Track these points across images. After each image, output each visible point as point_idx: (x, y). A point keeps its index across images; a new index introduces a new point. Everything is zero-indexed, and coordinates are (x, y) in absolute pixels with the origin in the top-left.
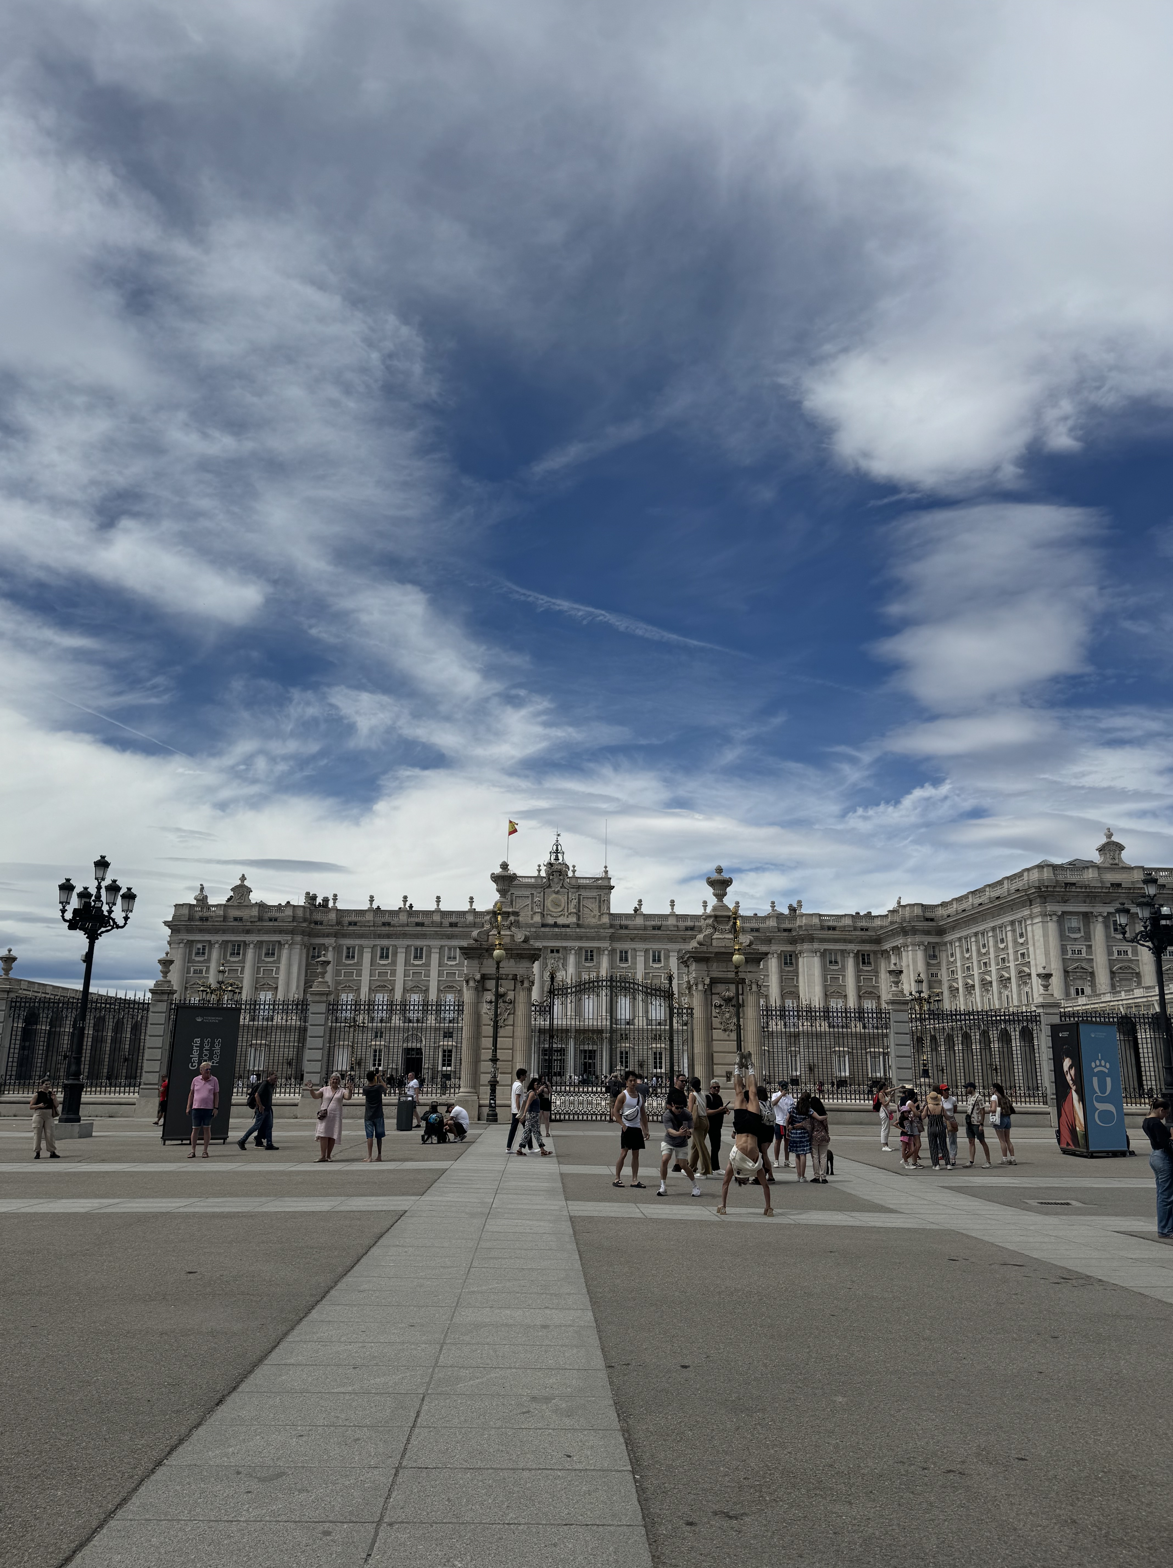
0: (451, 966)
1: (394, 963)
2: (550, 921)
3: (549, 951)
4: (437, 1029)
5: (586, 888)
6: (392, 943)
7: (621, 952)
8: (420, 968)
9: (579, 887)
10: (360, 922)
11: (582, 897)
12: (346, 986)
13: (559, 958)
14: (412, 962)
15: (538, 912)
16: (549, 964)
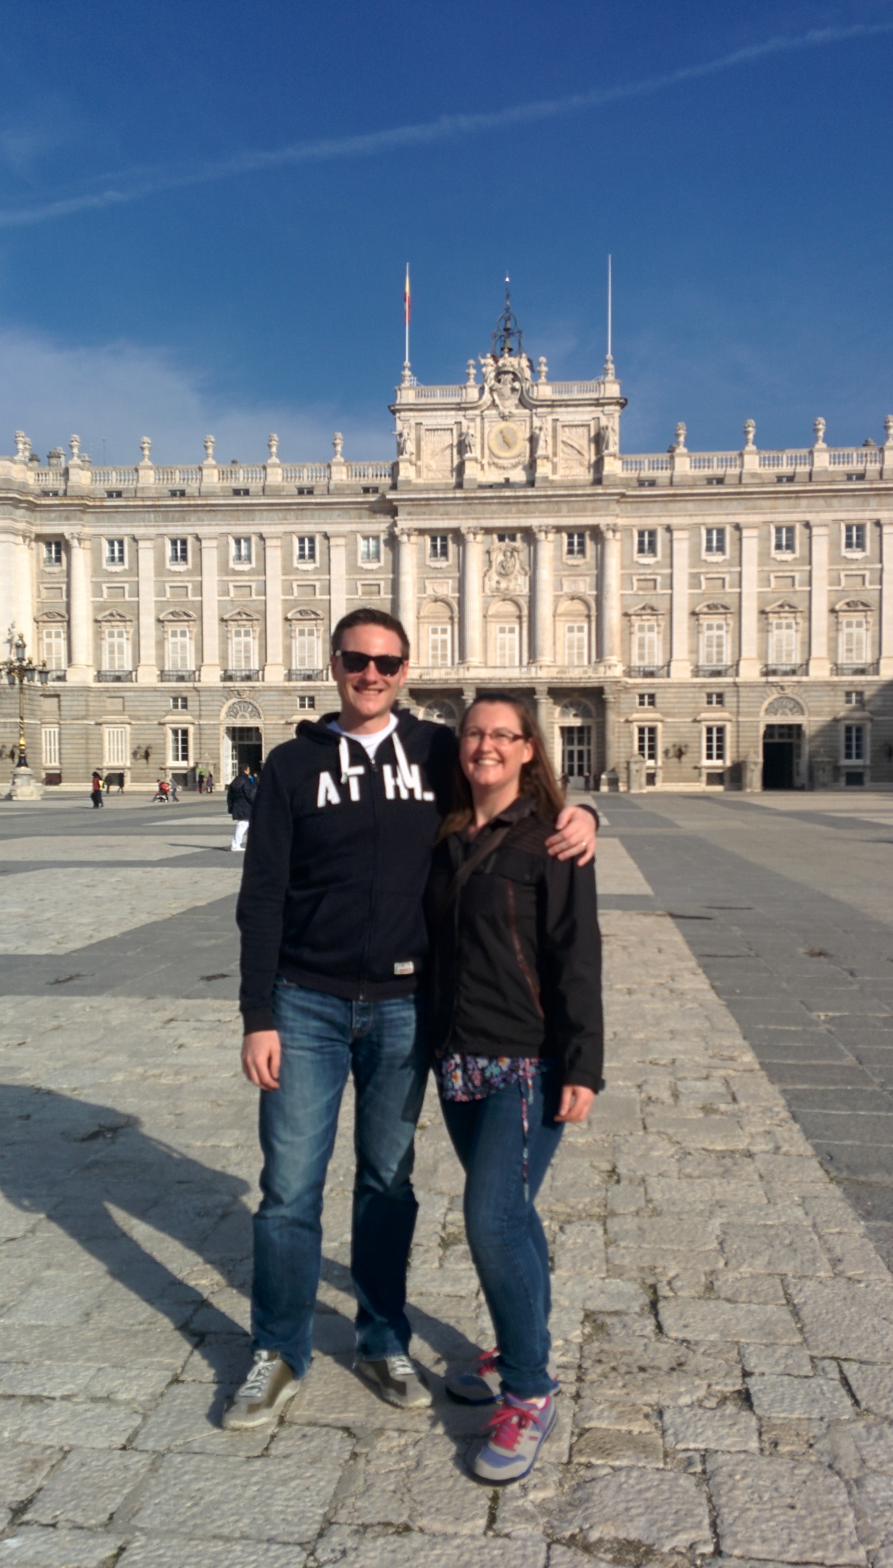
0: (306, 572)
1: (199, 569)
2: (495, 476)
3: (495, 537)
4: (286, 691)
5: (567, 406)
6: (190, 530)
7: (641, 534)
8: (247, 578)
9: (553, 404)
10: (127, 490)
11: (559, 424)
12: (112, 615)
13: (514, 550)
14: (232, 565)
15: (470, 459)
16: (494, 564)
